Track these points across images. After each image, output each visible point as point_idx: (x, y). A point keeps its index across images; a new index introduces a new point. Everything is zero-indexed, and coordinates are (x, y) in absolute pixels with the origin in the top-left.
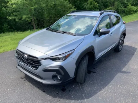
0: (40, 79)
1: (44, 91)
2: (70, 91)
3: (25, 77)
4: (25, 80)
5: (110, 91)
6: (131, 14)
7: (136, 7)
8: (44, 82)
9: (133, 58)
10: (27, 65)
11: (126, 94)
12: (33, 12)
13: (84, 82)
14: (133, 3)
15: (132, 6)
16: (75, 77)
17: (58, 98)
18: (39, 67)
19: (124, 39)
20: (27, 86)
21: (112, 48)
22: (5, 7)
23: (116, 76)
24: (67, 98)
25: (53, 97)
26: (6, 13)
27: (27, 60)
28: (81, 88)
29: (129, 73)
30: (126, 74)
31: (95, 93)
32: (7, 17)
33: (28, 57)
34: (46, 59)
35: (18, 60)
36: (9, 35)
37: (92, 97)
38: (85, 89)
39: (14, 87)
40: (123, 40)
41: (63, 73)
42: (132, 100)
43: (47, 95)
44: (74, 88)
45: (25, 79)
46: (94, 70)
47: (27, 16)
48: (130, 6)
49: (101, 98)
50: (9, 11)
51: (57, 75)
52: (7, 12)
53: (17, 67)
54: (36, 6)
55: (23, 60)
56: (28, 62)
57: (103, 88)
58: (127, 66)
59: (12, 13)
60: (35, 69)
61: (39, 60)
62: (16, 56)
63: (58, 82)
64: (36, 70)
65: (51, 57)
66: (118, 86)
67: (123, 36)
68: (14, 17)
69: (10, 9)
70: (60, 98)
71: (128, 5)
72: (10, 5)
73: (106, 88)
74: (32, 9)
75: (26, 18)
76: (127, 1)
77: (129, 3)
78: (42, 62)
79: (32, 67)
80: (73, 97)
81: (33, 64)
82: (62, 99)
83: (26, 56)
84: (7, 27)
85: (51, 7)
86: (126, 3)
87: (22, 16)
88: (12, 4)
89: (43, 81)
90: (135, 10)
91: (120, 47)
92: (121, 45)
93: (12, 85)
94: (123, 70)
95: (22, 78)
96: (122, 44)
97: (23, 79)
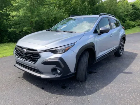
0: (39, 73)
1: (43, 89)
2: (70, 88)
3: (23, 77)
4: (23, 80)
5: (113, 89)
6: (130, 29)
7: (134, 22)
8: (43, 76)
9: (135, 61)
10: (26, 60)
11: (130, 91)
12: (34, 25)
13: (85, 80)
14: (131, 19)
15: (130, 21)
16: (75, 72)
17: (58, 94)
18: (38, 60)
19: (124, 43)
20: (24, 84)
21: (112, 51)
22: (7, 20)
23: (118, 76)
24: (67, 95)
25: (52, 94)
26: (6, 26)
27: (26, 54)
28: (82, 86)
29: (132, 73)
30: (128, 74)
31: (96, 90)
32: (8, 29)
33: (27, 51)
34: (45, 51)
35: (17, 56)
36: (9, 45)
37: (94, 94)
38: (87, 86)
39: (11, 85)
40: (123, 45)
41: (63, 66)
42: (136, 96)
43: (45, 92)
44: (74, 86)
45: (23, 78)
46: (95, 71)
47: (28, 28)
48: (128, 21)
49: (103, 94)
50: (10, 24)
51: (57, 68)
52: (8, 24)
53: (15, 66)
54: (37, 18)
55: (22, 55)
56: (27, 57)
57: (106, 86)
58: (129, 68)
59: (13, 25)
60: (33, 62)
61: (38, 52)
62: (15, 52)
63: (58, 76)
64: (35, 63)
65: (50, 49)
66: (121, 84)
67: (123, 41)
68: (14, 29)
69: (11, 21)
70: (59, 94)
71: (127, 21)
72: (11, 17)
73: (109, 86)
74: (33, 21)
75: (26, 30)
76: (125, 17)
77: (127, 19)
78: (41, 54)
79: (31, 61)
80: (74, 93)
81: (32, 58)
82: (62, 95)
83: (25, 50)
84: (7, 39)
85: (52, 20)
86: (124, 19)
87: (23, 28)
88: (13, 17)
89: (41, 75)
90: (133, 24)
91: (120, 51)
92: (121, 49)
93: (9, 84)
94: (125, 71)
95: (19, 78)
96: (123, 49)
97: (21, 79)
